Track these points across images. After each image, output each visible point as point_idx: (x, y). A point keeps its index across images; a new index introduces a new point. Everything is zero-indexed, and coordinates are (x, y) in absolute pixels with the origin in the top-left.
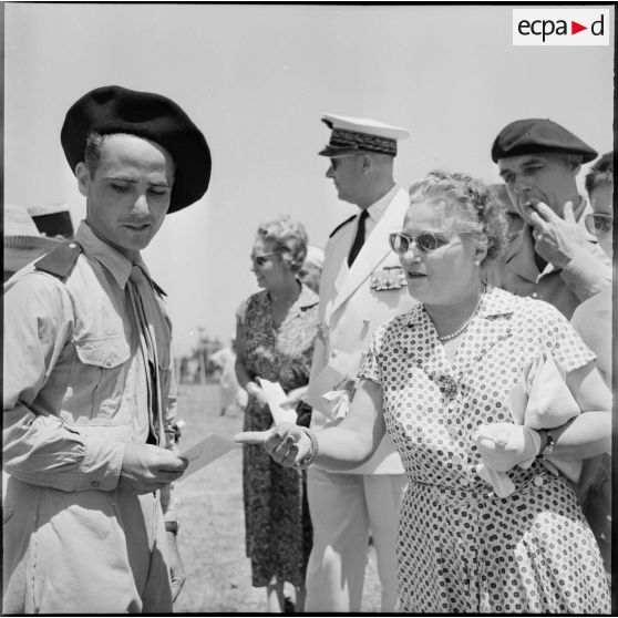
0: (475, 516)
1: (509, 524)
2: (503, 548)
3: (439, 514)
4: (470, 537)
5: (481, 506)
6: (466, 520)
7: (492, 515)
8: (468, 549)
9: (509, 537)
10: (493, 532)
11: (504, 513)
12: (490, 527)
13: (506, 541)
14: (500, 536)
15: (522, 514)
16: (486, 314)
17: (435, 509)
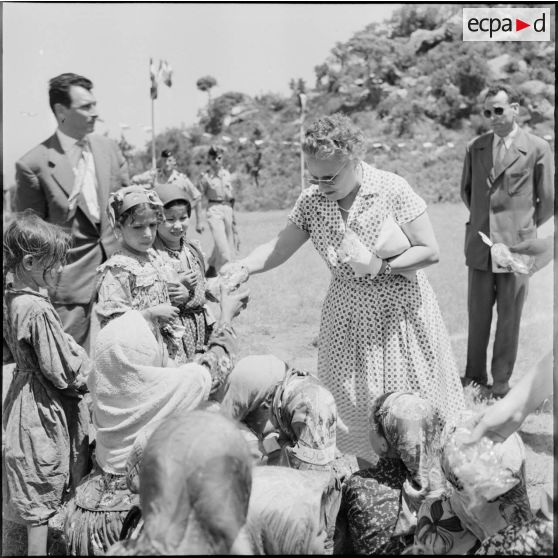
0: (376, 296)
1: (394, 298)
2: (391, 310)
3: (355, 295)
4: (372, 307)
5: (379, 290)
6: (370, 298)
7: (385, 295)
8: (371, 313)
9: (394, 305)
10: (386, 303)
11: (392, 293)
12: (384, 301)
13: (391, 302)
14: (390, 305)
15: (401, 292)
16: (362, 194)
17: (352, 292)
